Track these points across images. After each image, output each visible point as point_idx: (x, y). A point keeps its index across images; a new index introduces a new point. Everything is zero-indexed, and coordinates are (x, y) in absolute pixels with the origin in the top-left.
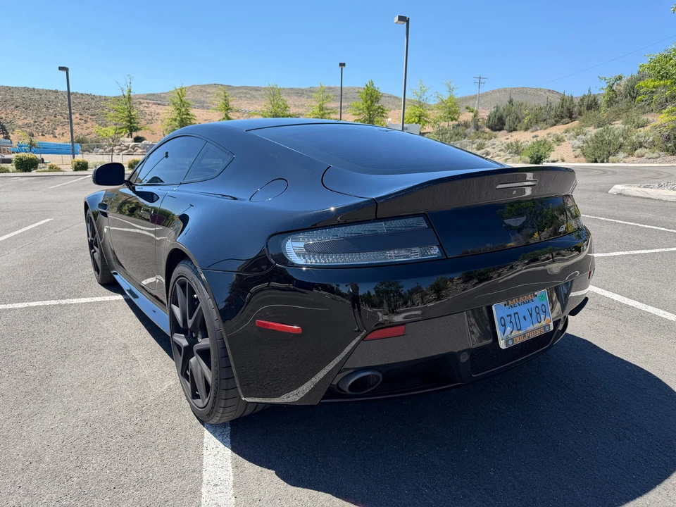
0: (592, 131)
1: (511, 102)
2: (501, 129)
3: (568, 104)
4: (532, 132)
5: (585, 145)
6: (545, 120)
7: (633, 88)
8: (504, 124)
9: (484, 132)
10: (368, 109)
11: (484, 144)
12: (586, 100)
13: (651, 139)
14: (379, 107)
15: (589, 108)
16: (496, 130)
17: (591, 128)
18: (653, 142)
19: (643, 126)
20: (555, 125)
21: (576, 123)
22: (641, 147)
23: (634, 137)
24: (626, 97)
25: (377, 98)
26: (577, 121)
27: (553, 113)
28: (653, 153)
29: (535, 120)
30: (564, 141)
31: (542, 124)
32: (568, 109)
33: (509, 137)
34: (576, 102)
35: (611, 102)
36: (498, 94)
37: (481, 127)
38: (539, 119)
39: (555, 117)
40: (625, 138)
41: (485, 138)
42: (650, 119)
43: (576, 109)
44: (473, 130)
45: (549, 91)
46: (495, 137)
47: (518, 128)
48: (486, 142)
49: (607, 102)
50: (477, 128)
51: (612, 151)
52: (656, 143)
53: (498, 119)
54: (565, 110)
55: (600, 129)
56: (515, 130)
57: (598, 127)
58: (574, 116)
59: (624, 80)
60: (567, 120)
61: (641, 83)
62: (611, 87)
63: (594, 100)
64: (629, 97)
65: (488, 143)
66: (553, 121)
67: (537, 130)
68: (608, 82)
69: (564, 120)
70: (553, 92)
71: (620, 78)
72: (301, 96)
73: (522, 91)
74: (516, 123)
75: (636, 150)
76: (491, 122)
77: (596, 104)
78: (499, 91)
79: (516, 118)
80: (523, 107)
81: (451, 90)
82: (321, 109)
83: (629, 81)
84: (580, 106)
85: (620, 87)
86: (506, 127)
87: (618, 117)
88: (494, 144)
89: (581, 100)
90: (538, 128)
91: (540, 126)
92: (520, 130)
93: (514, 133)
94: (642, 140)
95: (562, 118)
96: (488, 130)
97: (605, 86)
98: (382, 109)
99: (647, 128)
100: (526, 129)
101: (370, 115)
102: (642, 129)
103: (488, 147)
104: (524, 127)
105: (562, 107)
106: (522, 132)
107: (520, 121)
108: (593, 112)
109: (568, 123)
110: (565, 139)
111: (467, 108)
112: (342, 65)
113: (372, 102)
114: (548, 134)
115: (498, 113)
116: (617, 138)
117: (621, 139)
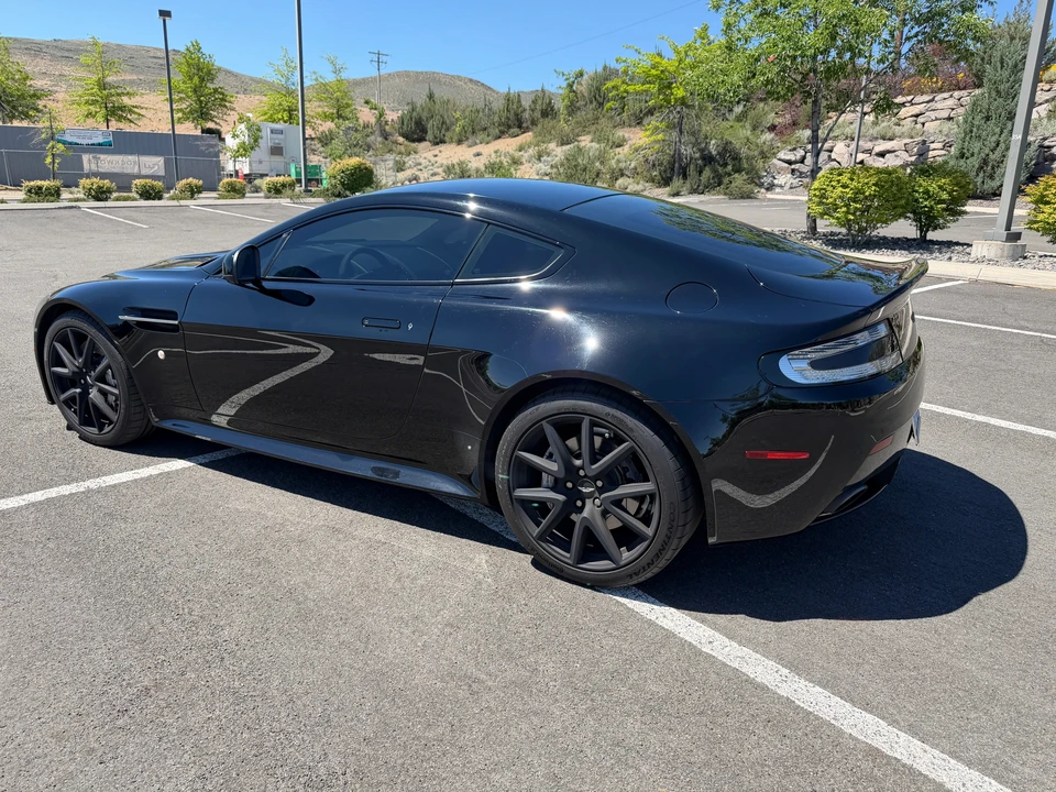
0: (559, 152)
1: (431, 96)
2: (421, 140)
3: (515, 107)
4: (470, 146)
5: (555, 170)
6: (485, 129)
7: (598, 89)
8: (425, 131)
9: (396, 142)
10: (195, 91)
11: (404, 163)
12: (540, 102)
13: (632, 165)
14: (216, 90)
15: (545, 114)
16: (413, 141)
17: (552, 146)
18: (635, 168)
19: (619, 146)
20: (500, 137)
21: (528, 137)
22: (622, 175)
23: (613, 162)
24: (591, 102)
25: (209, 73)
26: (530, 133)
27: (496, 119)
28: (638, 183)
29: (470, 129)
30: (522, 163)
31: (482, 135)
32: (517, 115)
33: (436, 152)
34: (526, 103)
35: (572, 109)
36: (397, 80)
37: (391, 134)
38: (473, 131)
39: (499, 125)
40: (602, 163)
41: (400, 153)
42: (626, 136)
43: (526, 115)
44: (380, 139)
45: (471, 80)
46: (416, 152)
47: (447, 139)
48: (406, 160)
49: (567, 107)
50: (385, 136)
52: (638, 170)
53: (416, 123)
54: (512, 116)
55: (568, 147)
56: (443, 142)
57: (562, 145)
58: (524, 125)
59: (586, 77)
60: (515, 130)
61: (609, 84)
62: (570, 86)
63: (550, 103)
64: (595, 103)
65: (410, 161)
66: (497, 131)
67: (476, 144)
68: (567, 79)
69: (512, 130)
70: (476, 83)
71: (581, 74)
72: (36, 56)
74: (443, 131)
75: (617, 179)
76: (405, 127)
77: (552, 109)
78: (399, 74)
79: (443, 123)
80: (450, 106)
81: (336, 71)
82: (103, 85)
83: (592, 79)
84: (533, 110)
85: (583, 88)
86: (430, 136)
87: (584, 131)
88: (420, 164)
89: (533, 102)
90: (478, 141)
91: (480, 137)
92: (451, 142)
93: (442, 147)
94: (622, 165)
95: (509, 127)
96: (401, 139)
97: (564, 85)
98: (223, 94)
99: (626, 148)
100: (460, 142)
101: (201, 102)
102: (618, 150)
103: (410, 167)
104: (455, 138)
105: (508, 111)
106: (453, 145)
107: (448, 129)
108: (548, 122)
109: (518, 135)
110: (524, 160)
111: (367, 102)
112: (165, 14)
113: (202, 80)
114: (496, 152)
115: (415, 114)
116: (593, 163)
117: (597, 164)
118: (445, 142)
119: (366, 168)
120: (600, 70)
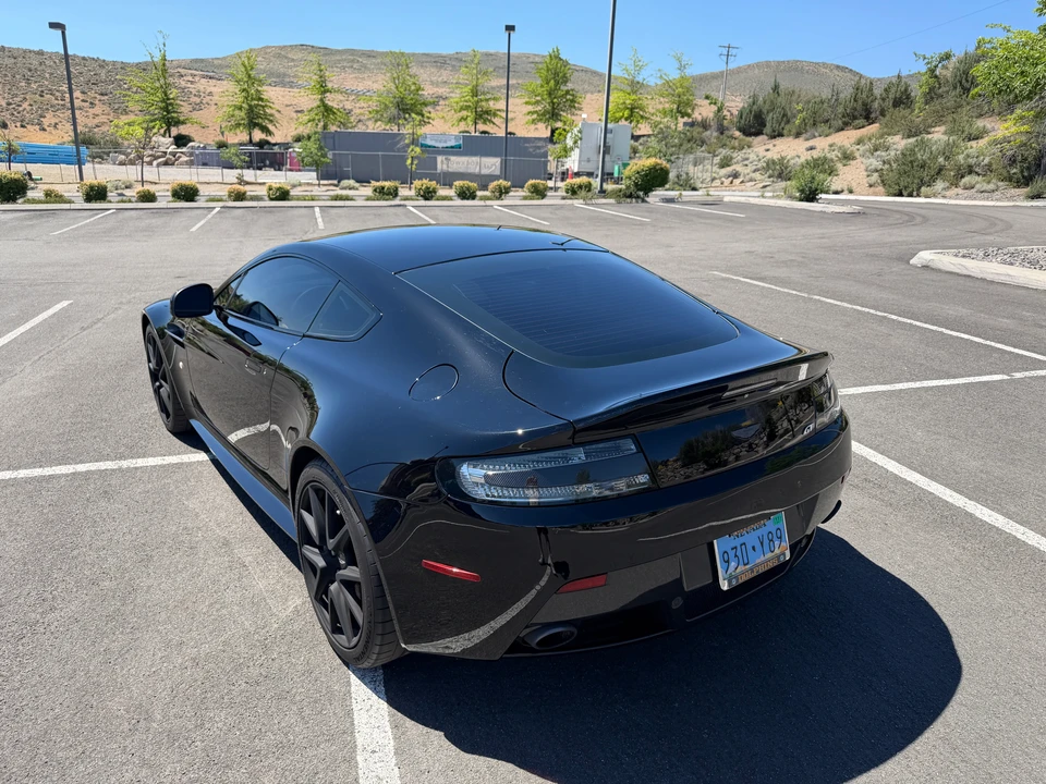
0: (899, 143)
1: (776, 88)
2: (758, 133)
3: (864, 96)
4: (807, 140)
5: (887, 166)
6: (827, 121)
7: (966, 73)
8: (763, 124)
9: (732, 137)
10: (550, 94)
11: (732, 158)
12: (893, 90)
13: (986, 161)
14: (567, 92)
15: (897, 103)
16: (750, 135)
17: (897, 138)
18: (990, 165)
19: (976, 138)
20: (843, 129)
21: (874, 128)
22: (970, 172)
23: (961, 157)
24: (955, 88)
25: (564, 76)
26: (877, 125)
27: (840, 110)
28: (989, 182)
29: (811, 121)
30: (854, 158)
31: (823, 128)
32: (865, 104)
33: (770, 146)
34: (878, 92)
35: (931, 95)
36: (756, 71)
37: (727, 129)
38: (819, 120)
39: (843, 116)
40: (947, 158)
41: (734, 148)
42: (989, 126)
43: (876, 105)
44: (715, 134)
45: (838, 67)
46: (749, 147)
47: (785, 132)
48: (735, 155)
49: (925, 94)
50: (722, 130)
51: (927, 179)
52: (994, 167)
53: (755, 116)
54: (859, 106)
55: (912, 140)
56: (781, 135)
57: (909, 137)
58: (873, 115)
59: (954, 59)
60: (861, 121)
61: (979, 67)
62: (932, 71)
63: (906, 90)
64: (959, 89)
65: (738, 156)
66: (840, 122)
67: (815, 137)
68: (928, 63)
69: (857, 122)
70: (843, 69)
71: (948, 57)
72: (441, 67)
73: (795, 68)
74: (783, 125)
75: (963, 177)
76: (743, 122)
77: (908, 97)
78: (758, 65)
79: (783, 116)
80: (794, 98)
81: (682, 68)
82: (475, 93)
83: (960, 62)
84: (883, 99)
85: (947, 72)
86: (768, 130)
87: (939, 121)
88: (747, 159)
89: (886, 90)
90: (817, 134)
91: (820, 130)
92: (789, 135)
93: (778, 141)
94: (972, 161)
95: (855, 118)
96: (737, 134)
97: (924, 69)
98: (573, 95)
99: (983, 142)
100: (798, 135)
101: (554, 104)
102: (974, 143)
103: (737, 163)
104: (794, 131)
105: (855, 101)
106: (791, 139)
107: (788, 122)
108: (902, 112)
109: (863, 127)
110: (857, 154)
111: (707, 98)
112: (510, 28)
113: (557, 83)
114: (831, 146)
115: (755, 107)
116: (936, 158)
117: (941, 160)
118: (782, 136)
119: (662, 169)
120: (963, 54)
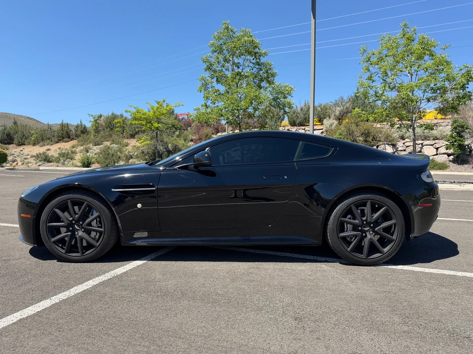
0: (94, 147)
1: (15, 123)
2: (9, 143)
3: (66, 129)
4: (41, 146)
5: (97, 156)
6: (50, 139)
7: (110, 123)
8: (12, 139)
12: (80, 127)
13: (136, 154)
15: (82, 132)
16: (6, 144)
17: (91, 146)
19: (127, 146)
20: (58, 142)
21: (74, 142)
23: (126, 152)
24: (107, 128)
27: (56, 134)
29: (41, 138)
31: (48, 141)
32: (67, 132)
33: (21, 149)
34: (72, 128)
35: (97, 131)
39: (58, 137)
40: (121, 153)
42: (128, 142)
43: (73, 133)
46: (7, 149)
47: (26, 143)
49: (95, 130)
52: (138, 156)
53: (7, 135)
54: (65, 133)
55: (99, 146)
57: (96, 145)
58: (72, 137)
59: (103, 117)
60: (67, 139)
61: (116, 121)
62: (96, 121)
63: (85, 128)
64: (109, 129)
66: (56, 139)
67: (45, 145)
68: (94, 118)
69: (65, 139)
71: (101, 116)
74: (23, 139)
77: (86, 130)
79: (23, 135)
80: (28, 128)
83: (107, 118)
84: (76, 131)
85: (102, 121)
86: (16, 141)
87: (105, 140)
88: (14, 154)
89: (76, 127)
92: (29, 144)
93: (24, 147)
94: (131, 154)
95: (63, 138)
97: (93, 120)
99: (130, 147)
100: (34, 144)
104: (32, 142)
105: (62, 130)
106: (31, 146)
107: (26, 139)
108: (87, 136)
109: (68, 142)
114: (59, 149)
115: (6, 131)
118: (25, 145)
120: (110, 114)
